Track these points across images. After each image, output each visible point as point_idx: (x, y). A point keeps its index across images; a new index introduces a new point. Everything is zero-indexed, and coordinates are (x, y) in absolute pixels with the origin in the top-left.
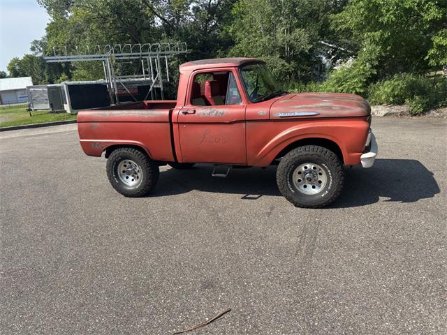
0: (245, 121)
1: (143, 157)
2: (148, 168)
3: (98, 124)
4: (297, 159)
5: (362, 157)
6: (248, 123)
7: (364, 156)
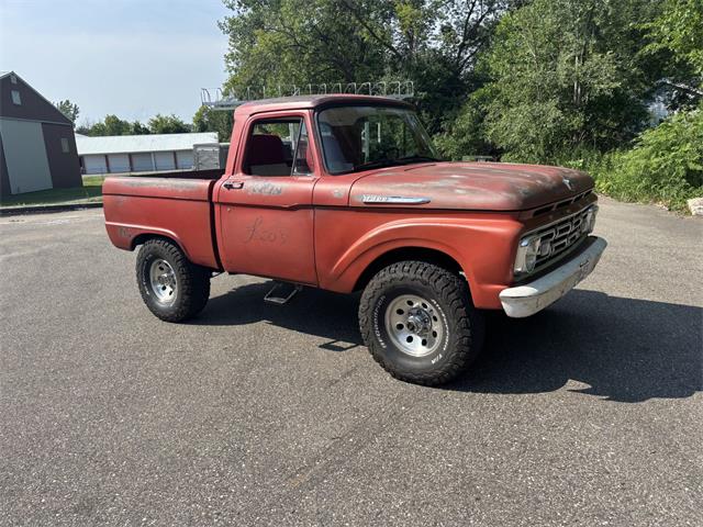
0: (312, 207)
1: (179, 257)
2: (184, 276)
3: (125, 198)
4: (389, 285)
5: (502, 294)
6: (317, 211)
7: (507, 292)
